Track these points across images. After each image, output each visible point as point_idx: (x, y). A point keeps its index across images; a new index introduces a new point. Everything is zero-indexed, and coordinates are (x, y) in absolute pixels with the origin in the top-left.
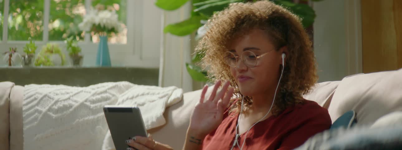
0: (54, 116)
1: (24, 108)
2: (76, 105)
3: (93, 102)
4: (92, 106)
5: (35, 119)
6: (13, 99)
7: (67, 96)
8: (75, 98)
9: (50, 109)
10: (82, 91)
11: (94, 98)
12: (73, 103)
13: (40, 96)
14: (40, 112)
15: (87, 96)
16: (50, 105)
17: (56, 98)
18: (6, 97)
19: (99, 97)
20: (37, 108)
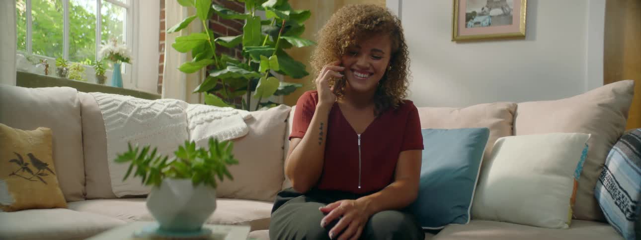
0: (141, 121)
1: (103, 112)
2: (158, 113)
3: (171, 112)
4: (172, 116)
5: (121, 123)
6: (85, 104)
7: (147, 105)
8: (153, 107)
9: (134, 115)
10: (155, 103)
11: (171, 109)
12: (155, 112)
13: (121, 103)
14: (125, 117)
15: (164, 107)
16: (133, 111)
17: (138, 106)
18: (76, 101)
19: (174, 108)
20: (119, 112)
